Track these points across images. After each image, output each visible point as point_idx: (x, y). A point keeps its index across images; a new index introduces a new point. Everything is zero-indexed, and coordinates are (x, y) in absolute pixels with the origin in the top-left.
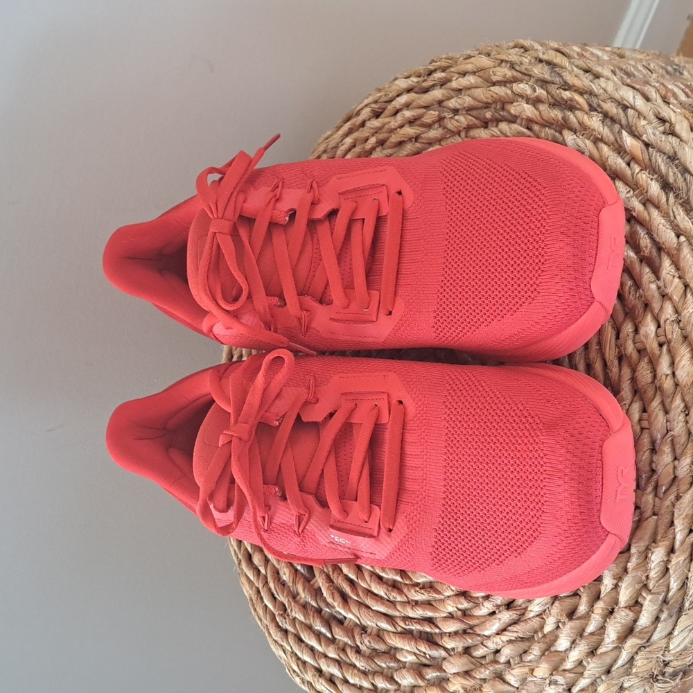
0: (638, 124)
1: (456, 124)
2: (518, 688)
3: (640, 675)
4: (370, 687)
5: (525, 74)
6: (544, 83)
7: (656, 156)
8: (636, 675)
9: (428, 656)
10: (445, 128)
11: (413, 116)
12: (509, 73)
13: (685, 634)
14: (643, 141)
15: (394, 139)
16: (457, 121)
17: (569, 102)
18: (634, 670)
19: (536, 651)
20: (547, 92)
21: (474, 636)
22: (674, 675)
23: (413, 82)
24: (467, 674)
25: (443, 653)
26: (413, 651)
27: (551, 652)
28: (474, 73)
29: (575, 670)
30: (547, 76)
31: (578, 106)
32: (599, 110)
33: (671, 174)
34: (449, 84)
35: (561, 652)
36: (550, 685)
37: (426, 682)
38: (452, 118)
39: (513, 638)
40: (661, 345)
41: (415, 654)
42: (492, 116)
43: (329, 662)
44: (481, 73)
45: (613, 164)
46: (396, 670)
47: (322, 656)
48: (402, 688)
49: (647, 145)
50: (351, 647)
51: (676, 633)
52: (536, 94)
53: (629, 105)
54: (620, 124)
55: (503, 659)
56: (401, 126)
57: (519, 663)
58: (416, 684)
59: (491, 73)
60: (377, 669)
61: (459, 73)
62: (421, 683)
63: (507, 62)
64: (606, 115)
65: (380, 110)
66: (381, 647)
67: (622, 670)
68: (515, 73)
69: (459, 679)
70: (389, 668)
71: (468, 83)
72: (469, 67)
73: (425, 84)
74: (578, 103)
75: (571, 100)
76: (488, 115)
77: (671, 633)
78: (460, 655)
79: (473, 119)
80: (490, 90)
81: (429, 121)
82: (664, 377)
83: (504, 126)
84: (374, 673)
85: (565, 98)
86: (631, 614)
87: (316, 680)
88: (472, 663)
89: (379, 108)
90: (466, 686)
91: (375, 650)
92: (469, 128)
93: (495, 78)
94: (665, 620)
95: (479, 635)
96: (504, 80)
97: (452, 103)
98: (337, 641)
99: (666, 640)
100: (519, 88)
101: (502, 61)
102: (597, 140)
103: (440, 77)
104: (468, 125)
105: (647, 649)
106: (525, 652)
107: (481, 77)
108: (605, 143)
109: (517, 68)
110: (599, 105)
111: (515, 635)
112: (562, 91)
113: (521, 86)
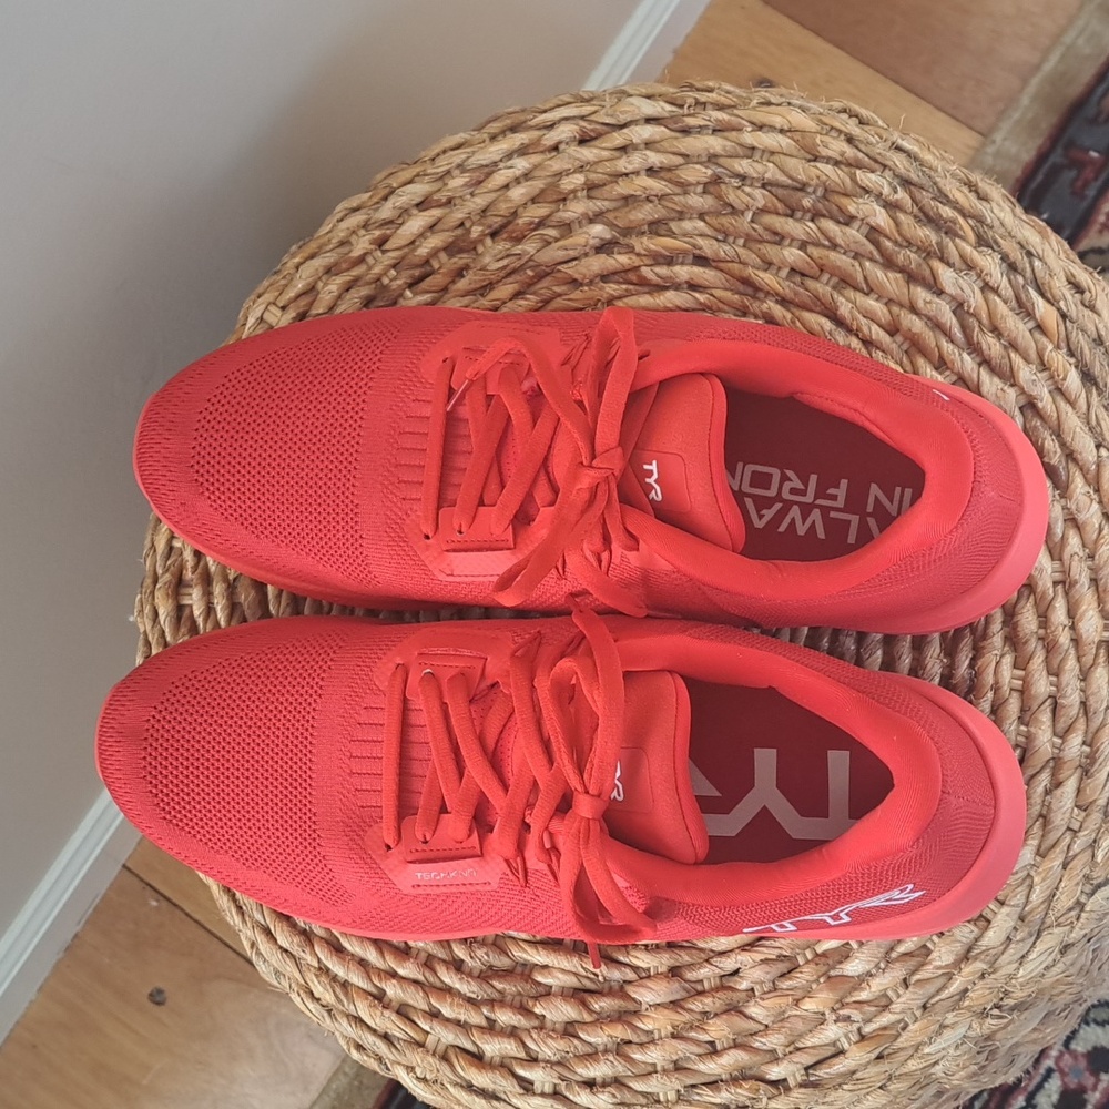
0: (1052, 283)
1: (746, 199)
2: (767, 1026)
3: (973, 1009)
4: (484, 1023)
5: (876, 161)
6: (906, 183)
7: (1077, 334)
8: (969, 1008)
9: (601, 978)
10: (719, 197)
11: (662, 162)
12: (850, 152)
13: (1043, 958)
14: (1059, 309)
15: (623, 188)
16: (749, 195)
17: (949, 224)
18: (966, 1003)
19: (805, 975)
20: (913, 200)
21: (694, 951)
22: (1013, 1009)
23: (663, 108)
24: (675, 1005)
25: (631, 975)
26: (574, 970)
27: (829, 977)
28: (782, 131)
29: (876, 1003)
30: (914, 177)
31: (961, 233)
32: (995, 247)
33: (1097, 363)
34: (734, 133)
35: (852, 977)
36: (835, 1022)
37: (595, 1015)
38: (739, 188)
39: (774, 957)
40: (1055, 583)
41: (576, 974)
42: (813, 206)
43: (405, 985)
44: (797, 136)
45: (1013, 328)
46: (536, 998)
47: (388, 976)
48: (548, 1024)
49: (1064, 316)
50: (444, 961)
51: (1033, 955)
52: (896, 196)
53: (1035, 253)
54: (1024, 277)
55: (744, 985)
56: (637, 173)
57: (770, 992)
58: (578, 1019)
59: (818, 141)
60: (496, 995)
61: (752, 123)
62: (588, 1018)
63: (840, 132)
64: (1005, 258)
65: (593, 134)
66: (501, 962)
67: (949, 1002)
68: (861, 155)
69: (666, 1012)
70: (520, 994)
71: (775, 143)
72: (778, 121)
73: (691, 121)
74: (961, 228)
75: (954, 222)
76: (807, 202)
77: (1023, 957)
78: (667, 977)
79: (774, 199)
80: (816, 167)
81: (691, 179)
82: (1061, 628)
83: (829, 225)
84: (491, 1003)
85: (944, 216)
86: (976, 930)
87: (379, 1013)
88: (685, 989)
89: (592, 130)
90: (677, 1023)
91: (491, 967)
92: (764, 211)
93: (824, 152)
94: (1023, 940)
95: (701, 950)
96: (839, 158)
97: (743, 166)
98: (414, 952)
99: (1016, 965)
100: (869, 179)
101: (832, 128)
102: (987, 288)
103: (720, 118)
104: (765, 206)
105: (993, 976)
106: (782, 975)
107: (796, 141)
108: (999, 296)
109: (862, 147)
110: (996, 242)
111: (777, 952)
112: (940, 205)
113: (872, 176)
